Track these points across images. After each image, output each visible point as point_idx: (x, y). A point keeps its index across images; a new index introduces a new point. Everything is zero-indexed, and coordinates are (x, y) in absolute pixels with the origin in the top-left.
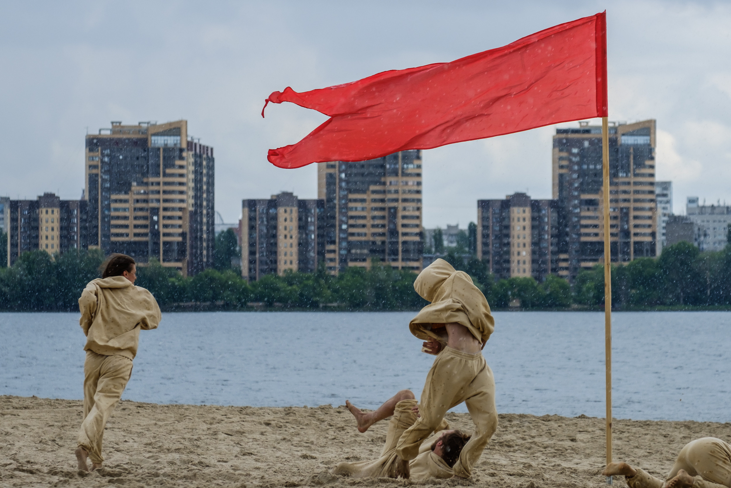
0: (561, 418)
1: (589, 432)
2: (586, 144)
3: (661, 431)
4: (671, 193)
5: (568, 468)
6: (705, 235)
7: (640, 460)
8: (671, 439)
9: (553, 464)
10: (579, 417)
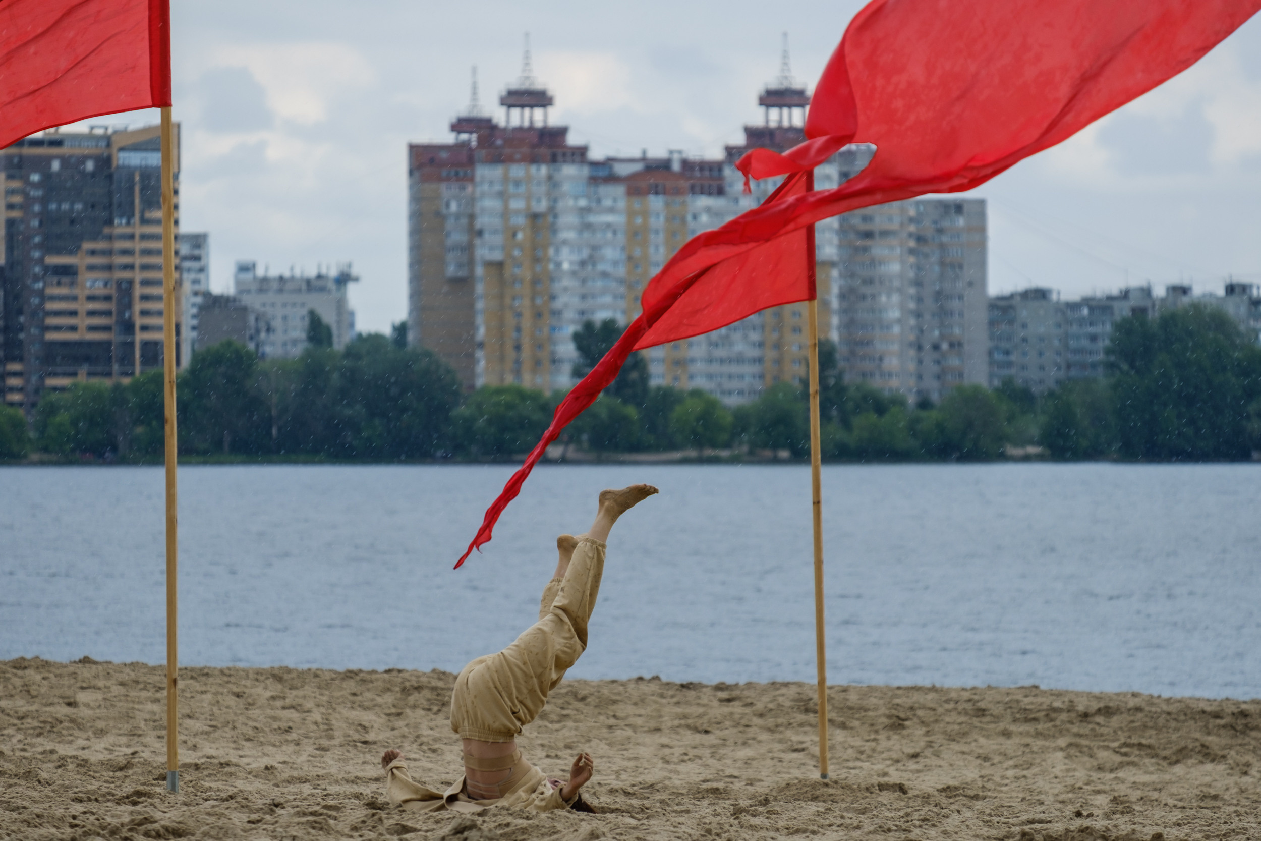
0: (47, 662)
1: (99, 689)
2: (56, 166)
3: (230, 686)
4: (207, 255)
5: (70, 758)
6: (269, 330)
7: (197, 739)
8: (250, 700)
9: (40, 749)
10: (80, 661)
